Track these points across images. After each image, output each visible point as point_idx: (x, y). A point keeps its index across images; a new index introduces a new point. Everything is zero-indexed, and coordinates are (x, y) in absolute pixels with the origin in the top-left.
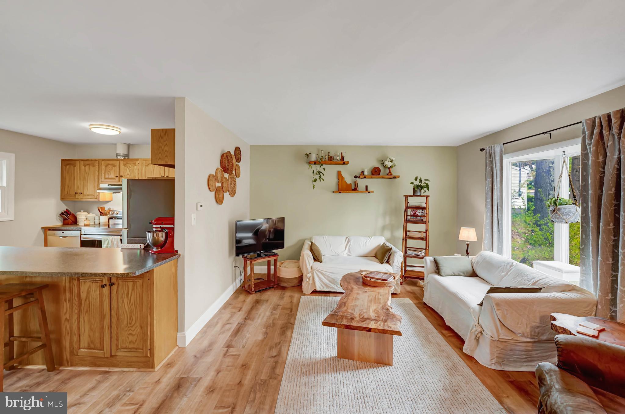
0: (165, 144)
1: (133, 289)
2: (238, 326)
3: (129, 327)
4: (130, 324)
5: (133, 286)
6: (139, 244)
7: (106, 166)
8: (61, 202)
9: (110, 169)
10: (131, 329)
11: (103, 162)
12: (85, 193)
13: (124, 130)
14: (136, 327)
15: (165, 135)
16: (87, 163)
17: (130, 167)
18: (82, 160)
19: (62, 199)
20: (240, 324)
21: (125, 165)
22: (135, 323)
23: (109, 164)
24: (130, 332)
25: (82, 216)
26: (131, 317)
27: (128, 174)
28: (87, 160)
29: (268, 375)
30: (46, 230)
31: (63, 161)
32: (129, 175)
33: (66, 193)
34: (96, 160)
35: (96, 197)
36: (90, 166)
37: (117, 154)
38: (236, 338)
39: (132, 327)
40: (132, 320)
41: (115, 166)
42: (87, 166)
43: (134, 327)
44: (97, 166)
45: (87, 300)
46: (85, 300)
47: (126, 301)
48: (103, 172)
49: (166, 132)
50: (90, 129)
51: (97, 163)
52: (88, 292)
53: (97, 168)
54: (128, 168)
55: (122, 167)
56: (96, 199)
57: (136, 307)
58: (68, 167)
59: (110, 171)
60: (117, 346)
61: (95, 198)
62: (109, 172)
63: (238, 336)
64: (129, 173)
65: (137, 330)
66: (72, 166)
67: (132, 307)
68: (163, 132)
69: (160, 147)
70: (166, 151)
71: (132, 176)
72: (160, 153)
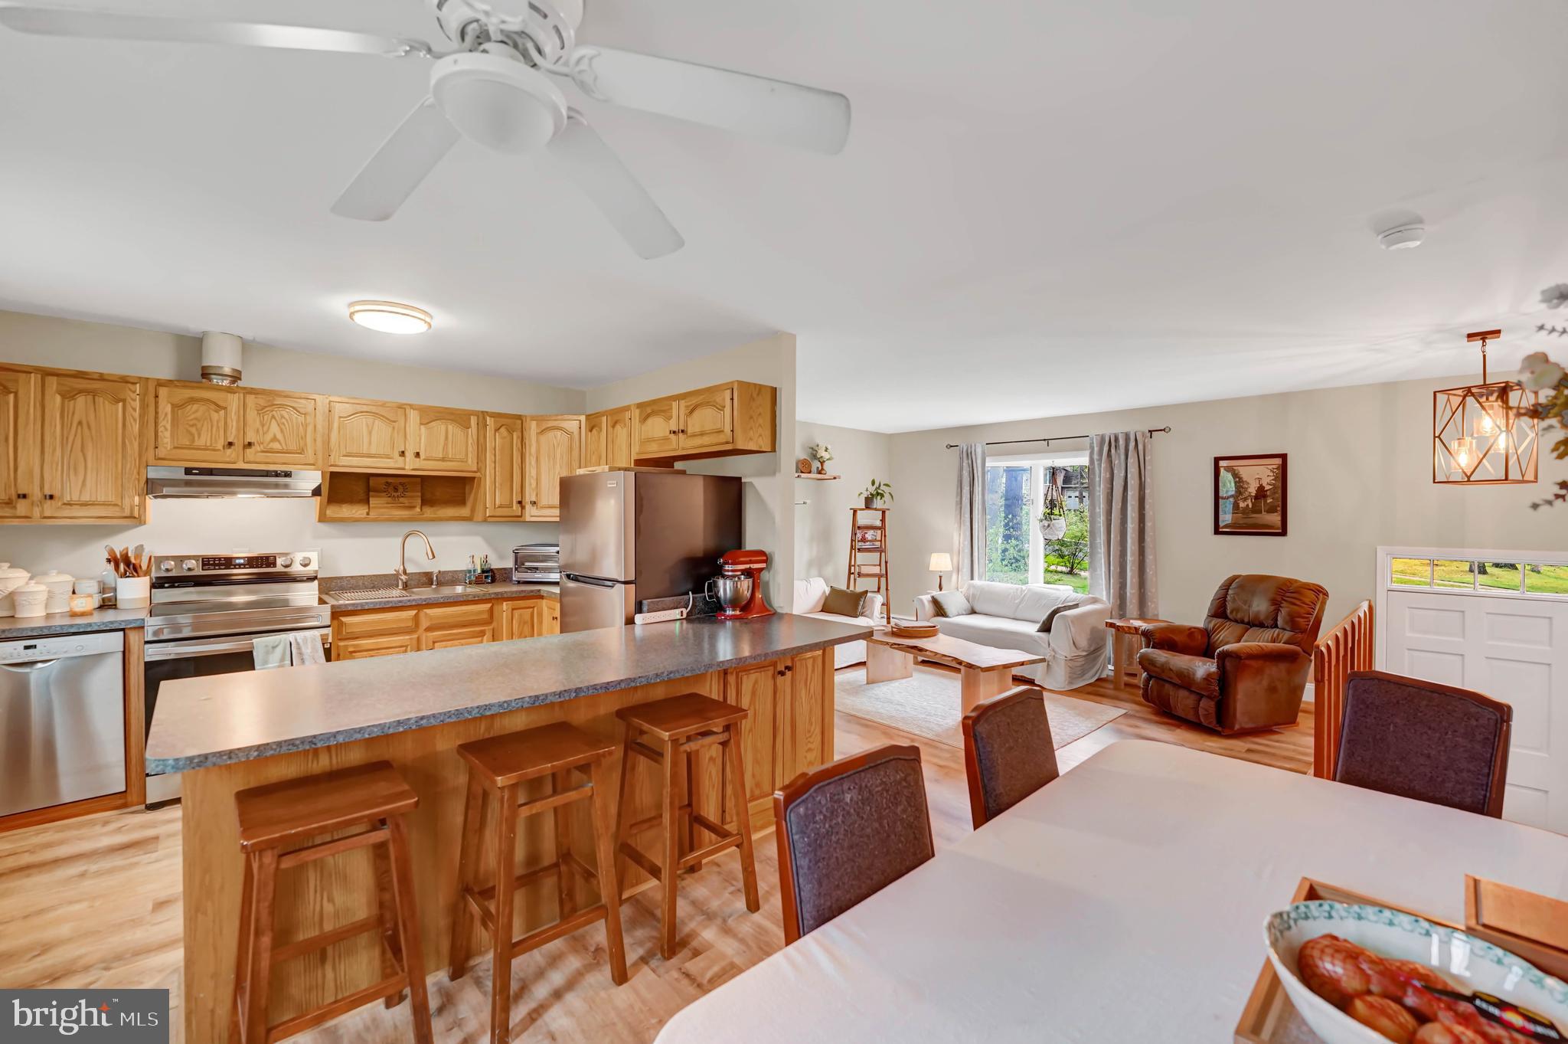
3: (808, 739)
4: (809, 732)
5: (813, 665)
7: (175, 407)
9: (198, 415)
10: (811, 742)
11: (163, 392)
12: (69, 499)
14: (818, 735)
16: (79, 385)
17: (282, 417)
18: (49, 373)
21: (261, 410)
22: (816, 729)
23: (193, 400)
24: (811, 746)
26: (811, 719)
27: (275, 439)
32: (279, 441)
34: (125, 380)
35: (132, 510)
36: (100, 400)
37: (204, 368)
39: (810, 737)
40: (812, 724)
41: (219, 407)
42: (82, 399)
43: (813, 736)
44: (134, 400)
47: (803, 691)
48: (166, 423)
49: (760, 390)
50: (353, 315)
51: (134, 392)
52: (754, 692)
53: (135, 410)
54: (273, 420)
55: (252, 414)
56: (130, 517)
59: (199, 426)
61: (127, 513)
62: (192, 426)
64: (279, 436)
65: (817, 740)
69: (751, 417)
70: (760, 425)
71: (293, 447)
72: (751, 428)
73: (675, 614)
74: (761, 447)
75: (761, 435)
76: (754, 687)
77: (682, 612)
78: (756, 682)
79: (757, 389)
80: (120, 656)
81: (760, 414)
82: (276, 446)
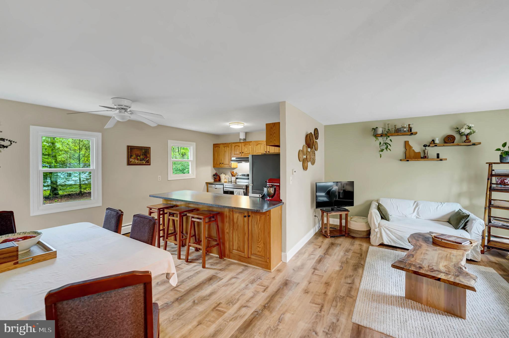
0: (274, 132)
1: (260, 220)
2: (320, 258)
3: (257, 242)
4: (258, 240)
5: (260, 219)
6: (259, 195)
7: (235, 147)
8: (213, 168)
9: (237, 148)
10: (258, 244)
11: (233, 144)
12: (225, 163)
13: (246, 124)
14: (261, 243)
15: (274, 126)
16: (225, 145)
18: (223, 144)
19: (214, 167)
20: (321, 256)
21: (244, 146)
22: (261, 240)
23: (236, 146)
24: (258, 245)
25: (223, 176)
26: (259, 237)
27: (246, 151)
28: (225, 144)
29: (345, 294)
30: (208, 184)
31: (214, 145)
33: (216, 163)
34: (229, 144)
36: (227, 147)
37: (240, 139)
38: (319, 265)
39: (259, 242)
40: (259, 238)
41: (239, 146)
42: (225, 148)
44: (230, 147)
45: (237, 223)
46: (236, 223)
47: (256, 226)
48: (233, 150)
49: (274, 125)
50: (230, 126)
52: (237, 219)
54: (246, 148)
55: (243, 147)
56: (230, 166)
57: (261, 231)
58: (216, 148)
60: (251, 252)
62: (236, 150)
63: (320, 264)
65: (262, 245)
66: (218, 148)
67: (259, 231)
68: (272, 125)
69: (271, 134)
70: (275, 137)
71: (249, 152)
72: (271, 138)
73: (258, 195)
74: (275, 144)
75: (275, 140)
76: (237, 217)
77: (260, 195)
78: (238, 216)
79: (273, 125)
80: (223, 189)
81: (275, 132)
82: (246, 152)
